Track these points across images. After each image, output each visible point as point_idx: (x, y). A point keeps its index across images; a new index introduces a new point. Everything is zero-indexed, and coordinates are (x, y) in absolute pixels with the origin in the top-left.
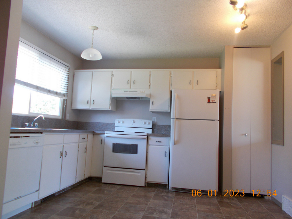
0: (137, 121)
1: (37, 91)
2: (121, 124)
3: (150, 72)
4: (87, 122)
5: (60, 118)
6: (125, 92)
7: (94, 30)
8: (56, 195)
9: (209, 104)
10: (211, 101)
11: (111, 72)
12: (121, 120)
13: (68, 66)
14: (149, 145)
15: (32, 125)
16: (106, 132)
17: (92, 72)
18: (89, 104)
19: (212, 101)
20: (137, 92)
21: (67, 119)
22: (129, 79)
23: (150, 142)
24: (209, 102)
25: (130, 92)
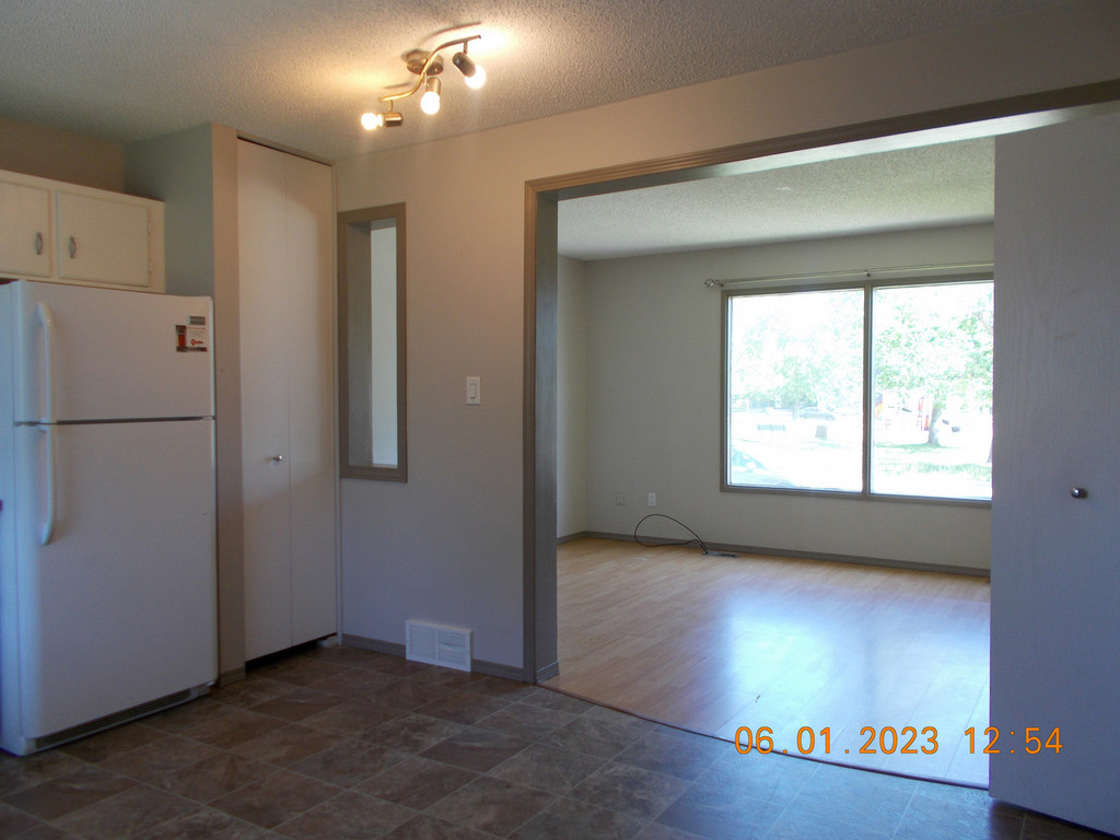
9: (181, 354)
10: (189, 344)
19: (194, 342)
24: (182, 347)
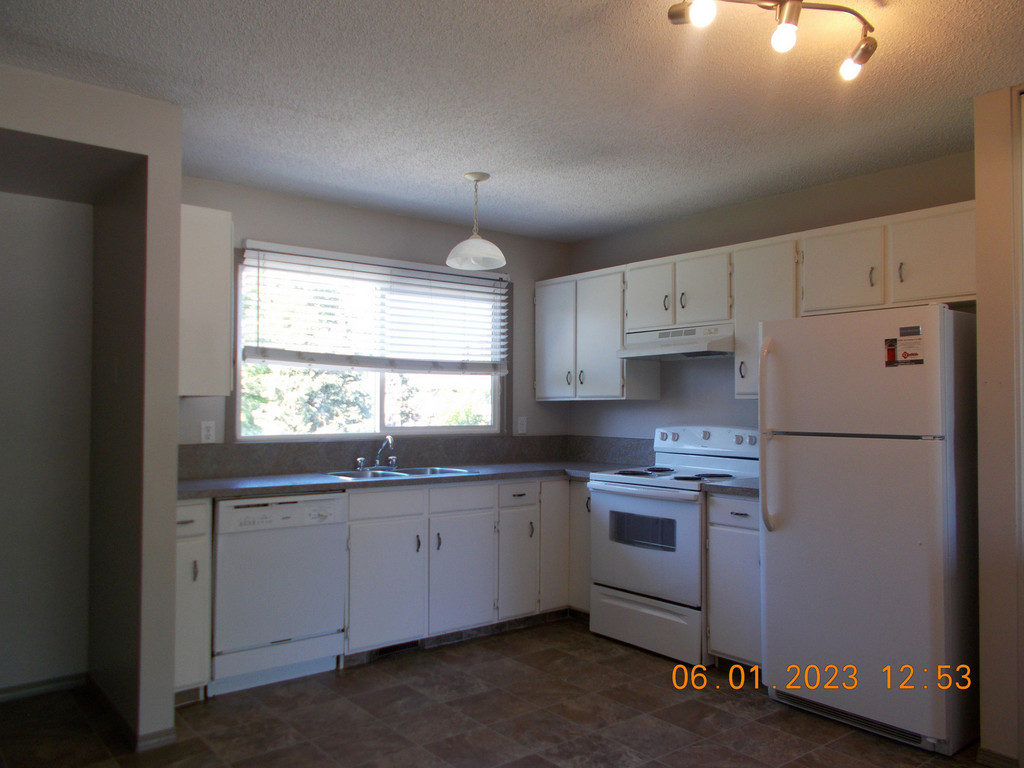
0: (716, 432)
1: (392, 371)
2: (669, 444)
3: (730, 256)
4: (588, 437)
5: (496, 430)
6: (661, 336)
7: (477, 181)
8: (427, 647)
9: (890, 368)
10: (899, 357)
11: (619, 277)
12: (670, 431)
13: (501, 280)
14: (712, 524)
15: (378, 462)
16: (593, 475)
17: (573, 284)
18: (573, 383)
19: (905, 355)
20: (692, 332)
21: (520, 432)
22: (669, 292)
23: (715, 515)
24: (891, 361)
25: (674, 334)
